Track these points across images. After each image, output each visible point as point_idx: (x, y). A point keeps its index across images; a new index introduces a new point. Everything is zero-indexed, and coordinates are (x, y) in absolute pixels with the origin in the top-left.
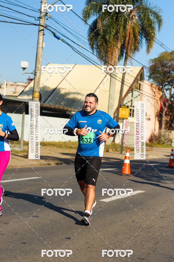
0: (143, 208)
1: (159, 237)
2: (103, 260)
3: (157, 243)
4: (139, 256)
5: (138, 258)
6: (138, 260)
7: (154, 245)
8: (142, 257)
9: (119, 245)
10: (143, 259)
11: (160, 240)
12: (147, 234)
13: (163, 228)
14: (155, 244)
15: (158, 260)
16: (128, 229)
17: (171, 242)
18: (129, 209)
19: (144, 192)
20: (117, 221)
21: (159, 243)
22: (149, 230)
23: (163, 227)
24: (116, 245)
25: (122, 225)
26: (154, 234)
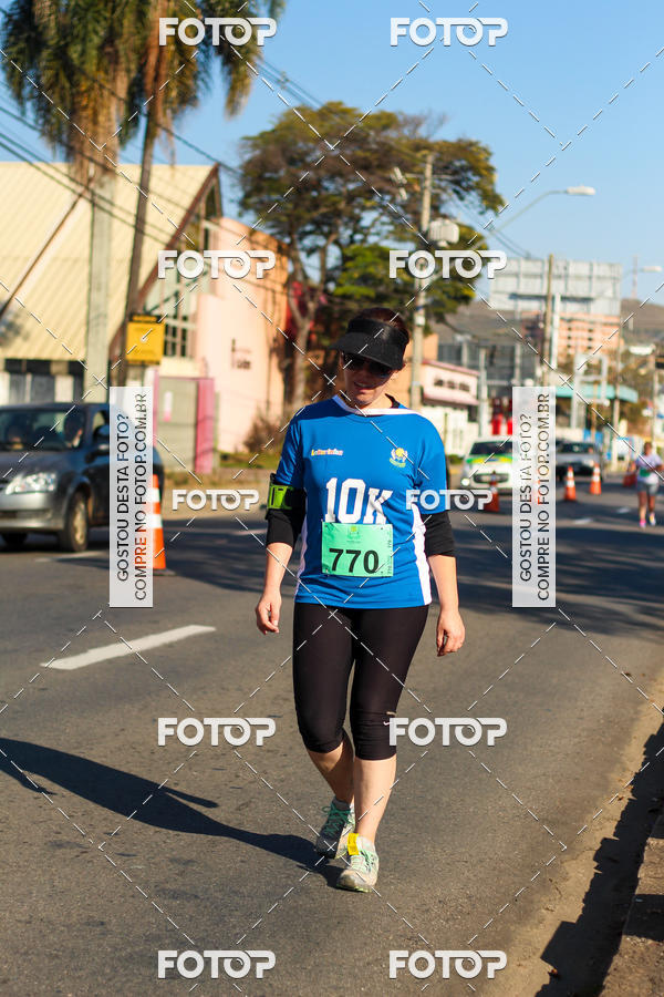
0: (202, 688)
1: (252, 786)
2: (40, 872)
3: (247, 804)
4: (174, 853)
5: (172, 860)
6: (171, 867)
7: (232, 812)
8: (186, 857)
9: (105, 819)
10: (189, 862)
11: (257, 795)
12: (210, 776)
13: (270, 754)
14: (238, 809)
15: (242, 861)
16: (141, 763)
17: (298, 800)
18: (149, 694)
19: (210, 629)
20: (103, 737)
21: (253, 805)
22: (220, 764)
23: (272, 751)
24: (92, 818)
25: (120, 749)
26: (237, 776)
